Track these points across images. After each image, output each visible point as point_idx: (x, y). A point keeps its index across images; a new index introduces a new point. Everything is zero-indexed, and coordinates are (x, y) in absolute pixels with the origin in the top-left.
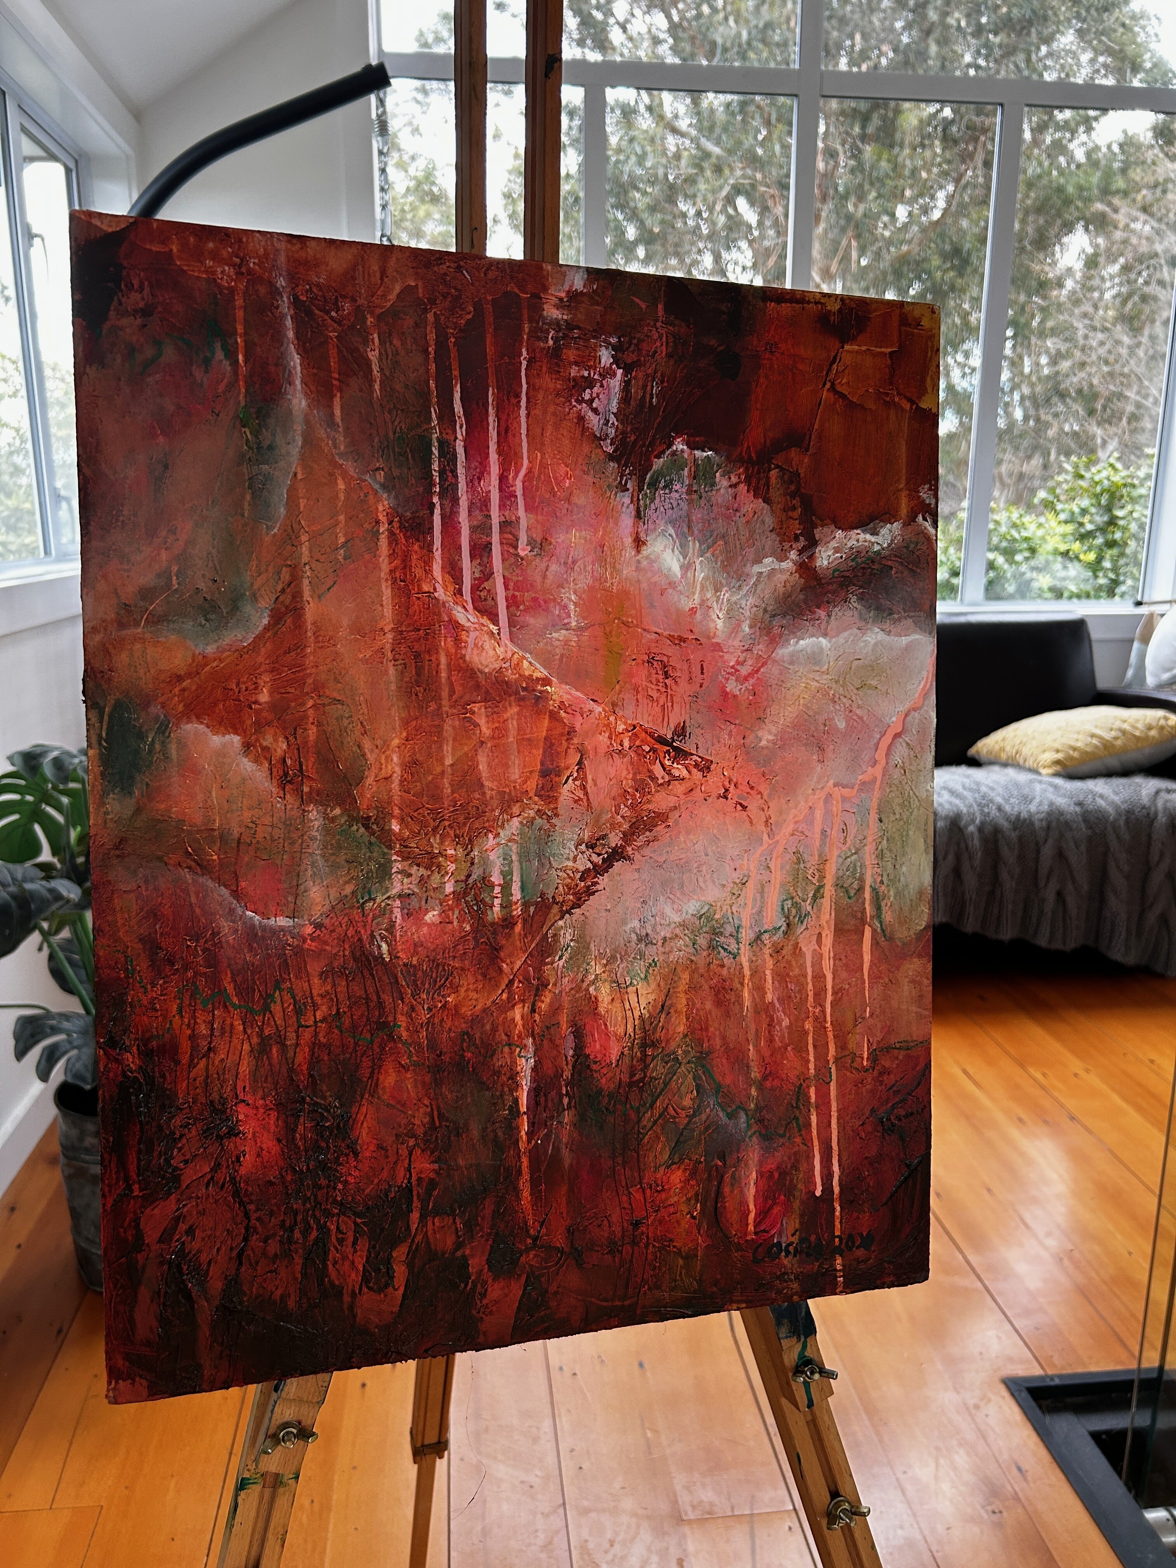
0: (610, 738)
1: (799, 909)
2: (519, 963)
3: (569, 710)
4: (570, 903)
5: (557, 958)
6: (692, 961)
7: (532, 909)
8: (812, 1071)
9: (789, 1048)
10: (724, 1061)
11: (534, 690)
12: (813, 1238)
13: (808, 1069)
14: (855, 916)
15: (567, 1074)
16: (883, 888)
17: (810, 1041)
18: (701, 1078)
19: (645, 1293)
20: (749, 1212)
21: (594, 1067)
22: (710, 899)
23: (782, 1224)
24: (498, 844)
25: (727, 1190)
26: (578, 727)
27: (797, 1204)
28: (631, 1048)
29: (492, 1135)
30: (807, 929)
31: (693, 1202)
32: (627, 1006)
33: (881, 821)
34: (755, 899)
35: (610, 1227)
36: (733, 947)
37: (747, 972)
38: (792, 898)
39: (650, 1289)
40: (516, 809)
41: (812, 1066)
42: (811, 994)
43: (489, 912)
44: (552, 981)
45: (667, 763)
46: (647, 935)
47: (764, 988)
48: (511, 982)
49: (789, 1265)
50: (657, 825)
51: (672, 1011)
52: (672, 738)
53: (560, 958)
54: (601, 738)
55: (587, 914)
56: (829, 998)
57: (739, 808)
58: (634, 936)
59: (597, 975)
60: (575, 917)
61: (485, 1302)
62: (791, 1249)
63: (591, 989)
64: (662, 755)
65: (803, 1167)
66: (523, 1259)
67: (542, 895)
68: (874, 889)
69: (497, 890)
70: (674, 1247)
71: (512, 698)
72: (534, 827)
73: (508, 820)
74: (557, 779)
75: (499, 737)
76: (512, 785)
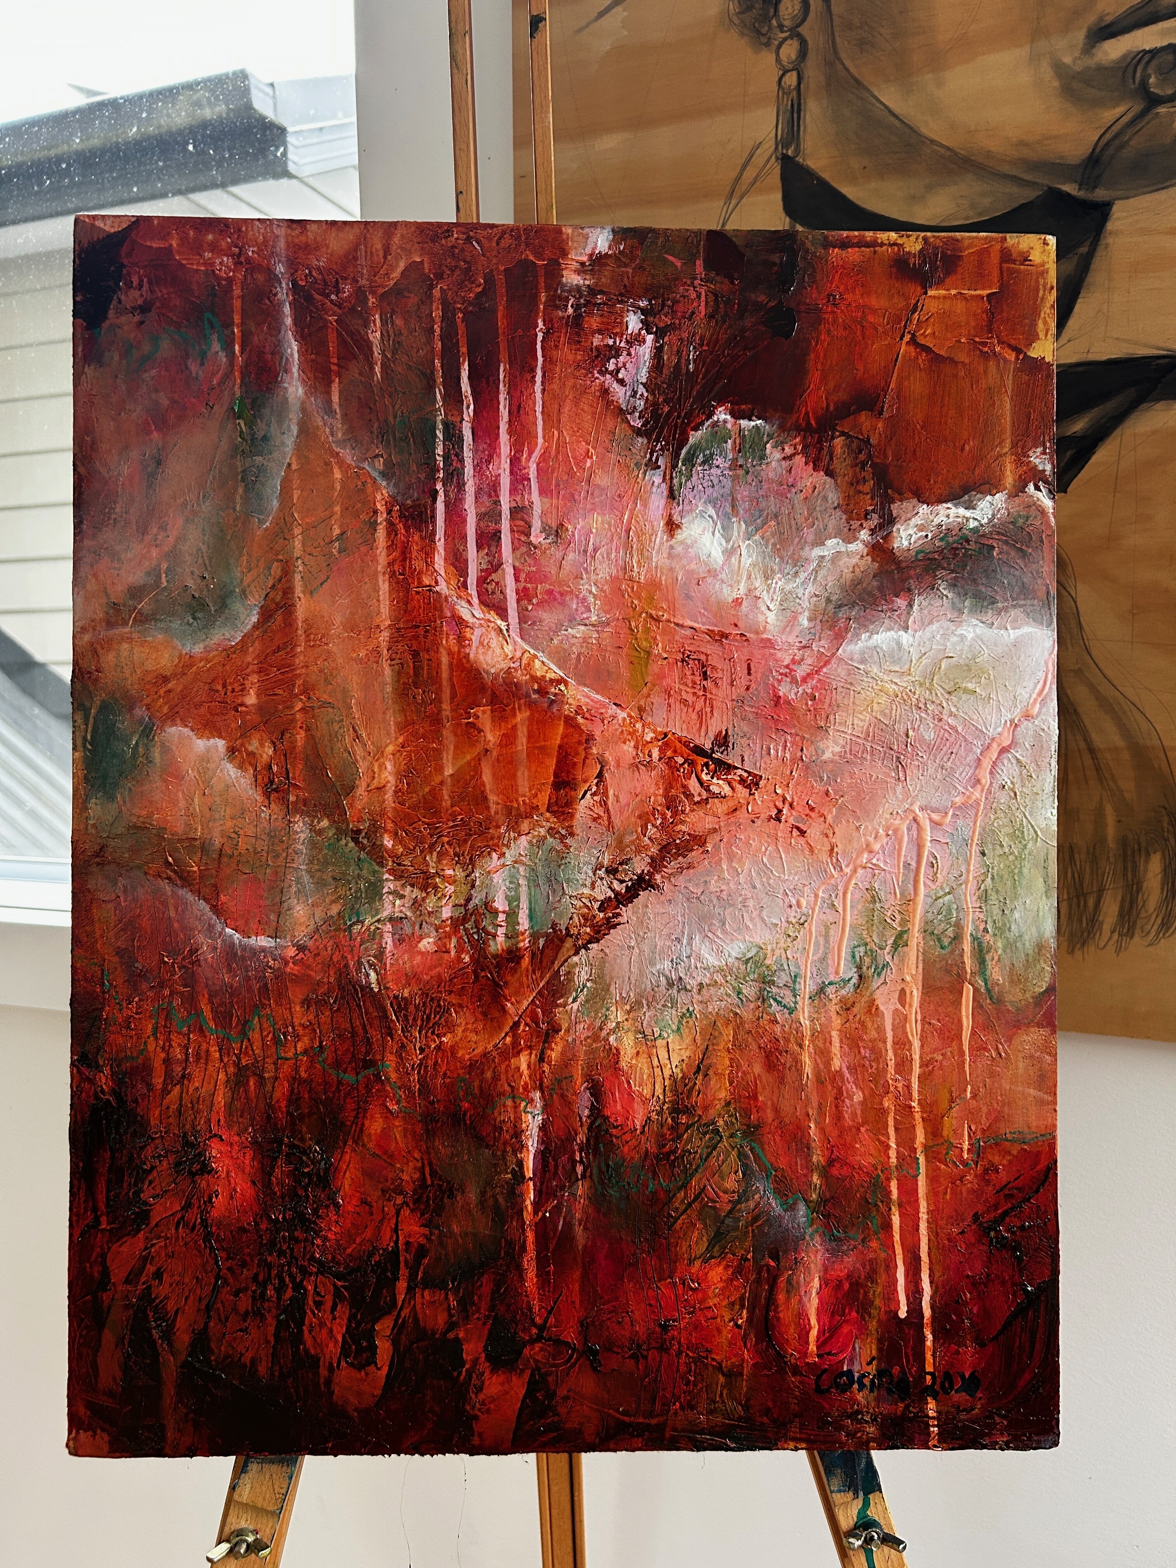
0: (636, 747)
1: (874, 959)
2: (526, 1003)
3: (587, 715)
4: (587, 937)
5: (571, 1000)
6: (736, 1014)
7: (542, 942)
8: (893, 1160)
9: (863, 1129)
10: (778, 1138)
11: (547, 693)
12: (896, 1370)
13: (889, 1158)
14: (948, 972)
15: (581, 1138)
16: (988, 937)
17: (891, 1122)
18: (747, 1157)
19: (676, 1413)
20: (810, 1328)
21: (614, 1131)
22: (758, 940)
23: (854, 1348)
24: (504, 865)
25: (781, 1297)
26: (597, 734)
27: (873, 1325)
28: (660, 1113)
29: (491, 1202)
30: (885, 983)
31: (737, 1307)
32: (656, 1063)
33: (983, 854)
34: (817, 944)
35: (632, 1325)
36: (789, 1000)
37: (808, 1033)
38: (866, 944)
39: (682, 1408)
40: (525, 826)
41: (893, 1154)
42: (892, 1064)
43: (491, 943)
44: (565, 1026)
45: (704, 777)
46: (680, 978)
47: (829, 1052)
48: (516, 1025)
49: (863, 1402)
50: (692, 850)
51: (710, 1072)
52: (712, 749)
53: (575, 1000)
54: (625, 747)
55: (607, 951)
56: (917, 1070)
57: (795, 833)
58: (663, 980)
59: (618, 1023)
60: (591, 953)
61: (481, 1396)
62: (866, 1381)
63: (612, 1039)
64: (699, 768)
65: (882, 1279)
66: (526, 1351)
67: (554, 925)
68: (974, 938)
69: (502, 917)
70: (713, 1359)
71: (522, 701)
72: (545, 847)
73: (515, 839)
74: (573, 793)
75: (506, 745)
76: (521, 799)
